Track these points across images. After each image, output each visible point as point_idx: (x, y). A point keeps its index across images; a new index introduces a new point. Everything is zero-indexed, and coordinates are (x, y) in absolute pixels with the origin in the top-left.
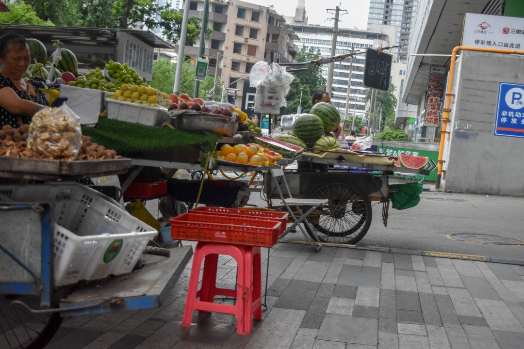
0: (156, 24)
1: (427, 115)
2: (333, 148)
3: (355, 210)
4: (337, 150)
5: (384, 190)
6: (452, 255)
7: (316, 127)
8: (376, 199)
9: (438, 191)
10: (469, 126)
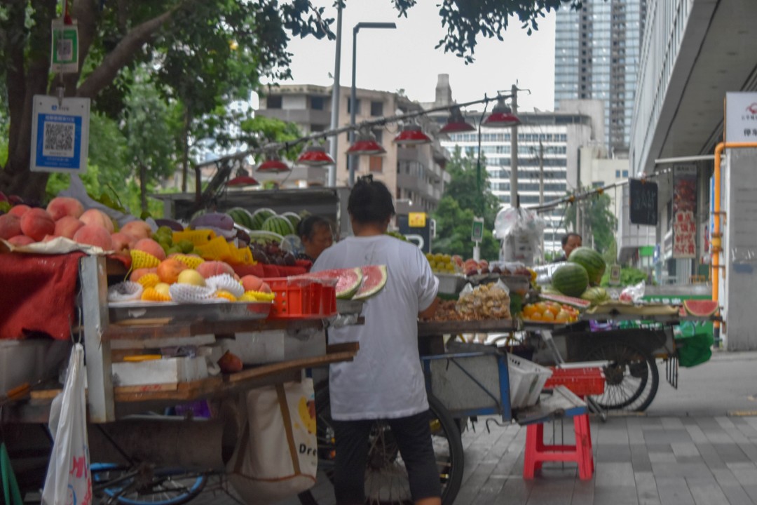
0: (233, 141)
1: (675, 240)
2: (605, 301)
3: (634, 373)
4: (609, 303)
5: (670, 345)
7: (579, 279)
8: (660, 356)
9: (719, 351)
10: (751, 255)
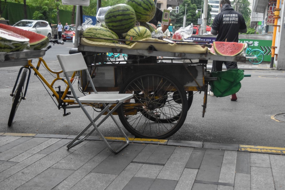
1: (268, 18)
2: (144, 38)
4: (147, 40)
5: (200, 79)
6: (271, 150)
7: (126, 17)
9: (272, 69)
